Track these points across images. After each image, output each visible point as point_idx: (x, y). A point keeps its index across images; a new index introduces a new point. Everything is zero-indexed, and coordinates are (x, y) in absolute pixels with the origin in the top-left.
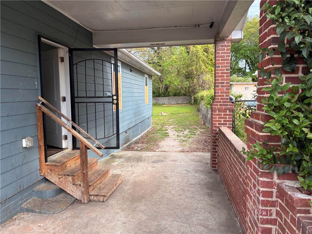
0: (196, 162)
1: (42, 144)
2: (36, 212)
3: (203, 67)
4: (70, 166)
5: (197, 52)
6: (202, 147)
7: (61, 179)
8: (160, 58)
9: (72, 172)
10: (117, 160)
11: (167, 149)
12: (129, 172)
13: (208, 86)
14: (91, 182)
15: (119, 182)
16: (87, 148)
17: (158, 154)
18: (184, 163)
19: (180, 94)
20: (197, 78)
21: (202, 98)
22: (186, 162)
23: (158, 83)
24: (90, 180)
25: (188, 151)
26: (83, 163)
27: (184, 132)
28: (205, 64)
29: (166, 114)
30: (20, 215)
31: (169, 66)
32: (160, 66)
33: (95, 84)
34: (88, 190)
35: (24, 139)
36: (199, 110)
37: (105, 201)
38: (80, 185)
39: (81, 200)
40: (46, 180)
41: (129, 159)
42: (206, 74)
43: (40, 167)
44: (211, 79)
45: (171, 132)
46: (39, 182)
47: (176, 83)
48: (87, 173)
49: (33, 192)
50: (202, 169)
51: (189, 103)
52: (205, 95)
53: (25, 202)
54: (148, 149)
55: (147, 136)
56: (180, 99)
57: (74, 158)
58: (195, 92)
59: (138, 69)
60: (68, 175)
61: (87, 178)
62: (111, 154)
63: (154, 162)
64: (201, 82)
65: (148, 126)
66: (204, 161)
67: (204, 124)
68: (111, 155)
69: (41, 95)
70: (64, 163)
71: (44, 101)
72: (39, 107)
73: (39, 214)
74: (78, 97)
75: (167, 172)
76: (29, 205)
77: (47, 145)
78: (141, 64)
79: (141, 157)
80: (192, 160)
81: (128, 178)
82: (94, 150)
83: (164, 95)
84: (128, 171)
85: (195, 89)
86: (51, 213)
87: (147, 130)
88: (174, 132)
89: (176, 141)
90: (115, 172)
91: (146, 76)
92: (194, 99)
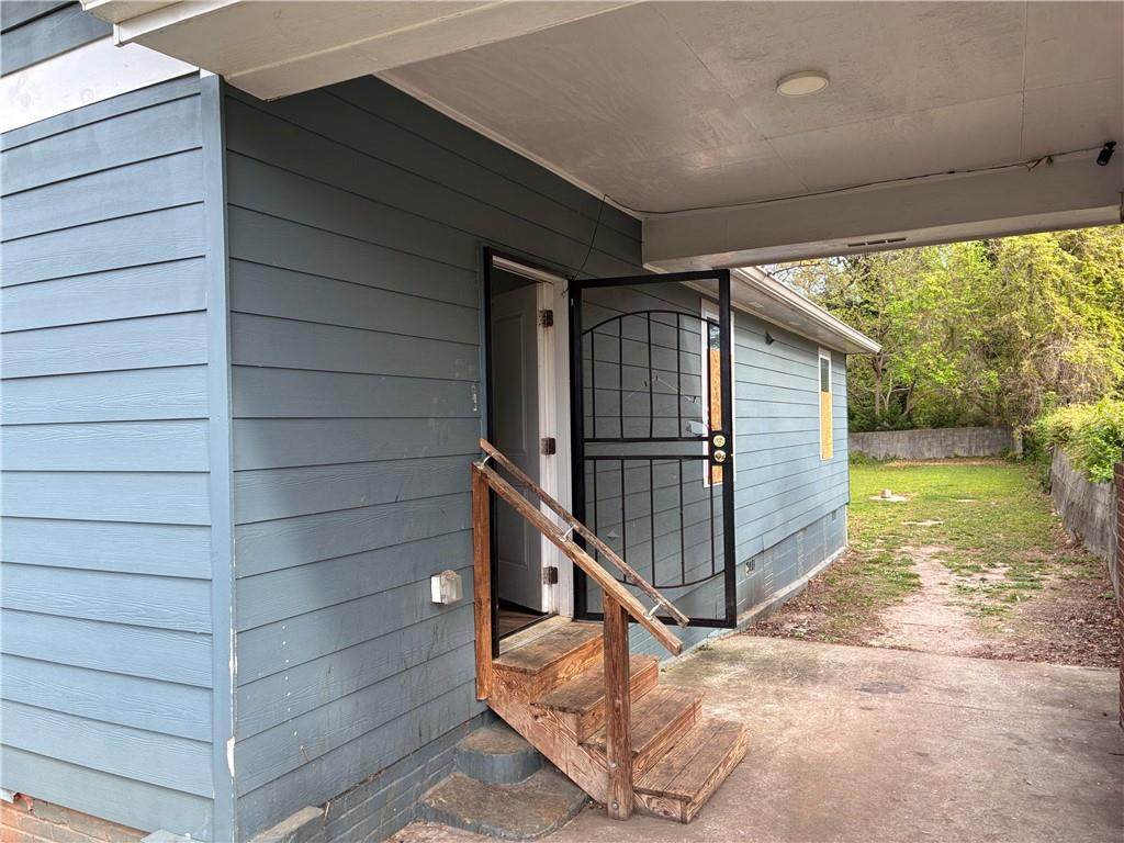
0: (1053, 705)
1: (485, 595)
2: (463, 826)
3: (1062, 310)
4: (568, 679)
5: (1032, 255)
6: (1073, 643)
7: (540, 720)
8: (875, 286)
9: (575, 701)
10: (720, 666)
11: (916, 641)
12: (773, 719)
13: (1084, 386)
14: (640, 741)
15: (737, 752)
16: (628, 617)
17: (881, 661)
18: (996, 706)
19: (961, 420)
20: (1035, 356)
21: (1063, 436)
22: (1008, 701)
23: (865, 377)
24: (635, 733)
25: (1011, 657)
26: (615, 668)
27: (987, 576)
28: (1070, 299)
29: (903, 499)
30: (416, 828)
31: (911, 315)
32: (875, 314)
33: (651, 393)
34: (629, 770)
35: (435, 575)
36: (1048, 486)
37: (689, 818)
38: (603, 750)
39: (606, 805)
40: (493, 717)
41: (765, 668)
42: (1076, 338)
43: (478, 673)
44: (1101, 360)
45: (929, 571)
46: (474, 722)
47: (941, 378)
48: (626, 707)
49: (455, 753)
50: (1081, 735)
51: (1003, 455)
52: (1076, 425)
53: (431, 785)
54: (836, 635)
55: (829, 583)
56: (962, 440)
57: (580, 649)
58: (1027, 412)
59: (795, 331)
60: (564, 710)
61: (626, 727)
62: (699, 645)
63: (865, 690)
64: (1056, 369)
65: (832, 546)
66: (1089, 703)
67: (1077, 544)
68: (700, 649)
69: (486, 436)
70: (548, 667)
71: (495, 454)
72: (482, 473)
73: (472, 834)
74: (594, 440)
75: (927, 736)
76: (444, 797)
77: (500, 599)
78: (809, 316)
79: (814, 664)
80: (1038, 697)
81: (769, 742)
82: (653, 628)
83: (892, 423)
84: (765, 715)
85: (1027, 398)
86: (509, 834)
87: (828, 561)
88: (944, 574)
89: (953, 608)
90: (717, 711)
91: (824, 356)
92: (1024, 441)
